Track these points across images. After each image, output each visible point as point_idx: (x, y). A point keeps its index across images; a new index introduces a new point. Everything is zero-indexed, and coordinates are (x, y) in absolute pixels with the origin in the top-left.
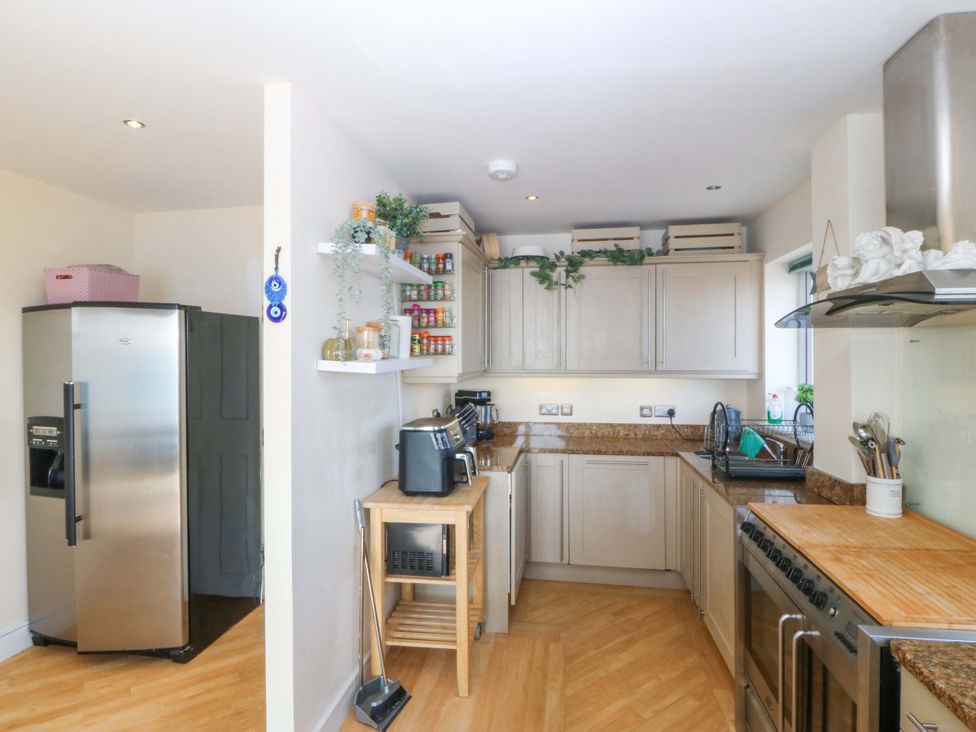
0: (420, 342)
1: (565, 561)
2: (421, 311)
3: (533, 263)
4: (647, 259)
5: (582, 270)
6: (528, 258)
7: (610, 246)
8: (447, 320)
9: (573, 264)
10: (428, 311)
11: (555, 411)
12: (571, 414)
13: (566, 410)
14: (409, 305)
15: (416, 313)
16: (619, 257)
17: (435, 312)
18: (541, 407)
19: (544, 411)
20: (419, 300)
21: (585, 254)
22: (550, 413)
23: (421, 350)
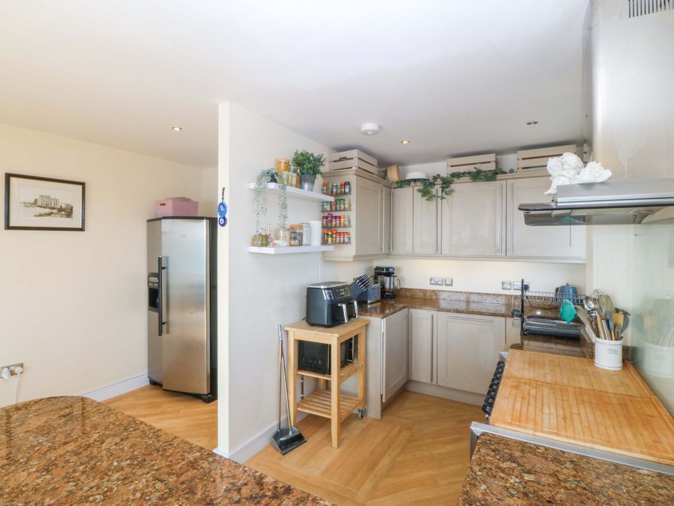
0: (331, 236)
1: (434, 382)
2: (332, 217)
3: (419, 184)
4: (499, 176)
5: (453, 186)
6: (415, 180)
7: (472, 169)
8: (346, 223)
9: (446, 183)
10: (336, 217)
11: (440, 283)
12: (451, 285)
13: (448, 282)
14: (326, 214)
15: (330, 219)
16: (477, 176)
17: (340, 217)
18: (431, 280)
19: (433, 282)
20: (331, 211)
21: (454, 175)
22: (437, 284)
23: (332, 241)
